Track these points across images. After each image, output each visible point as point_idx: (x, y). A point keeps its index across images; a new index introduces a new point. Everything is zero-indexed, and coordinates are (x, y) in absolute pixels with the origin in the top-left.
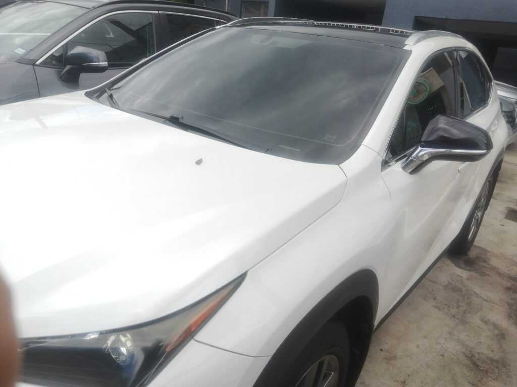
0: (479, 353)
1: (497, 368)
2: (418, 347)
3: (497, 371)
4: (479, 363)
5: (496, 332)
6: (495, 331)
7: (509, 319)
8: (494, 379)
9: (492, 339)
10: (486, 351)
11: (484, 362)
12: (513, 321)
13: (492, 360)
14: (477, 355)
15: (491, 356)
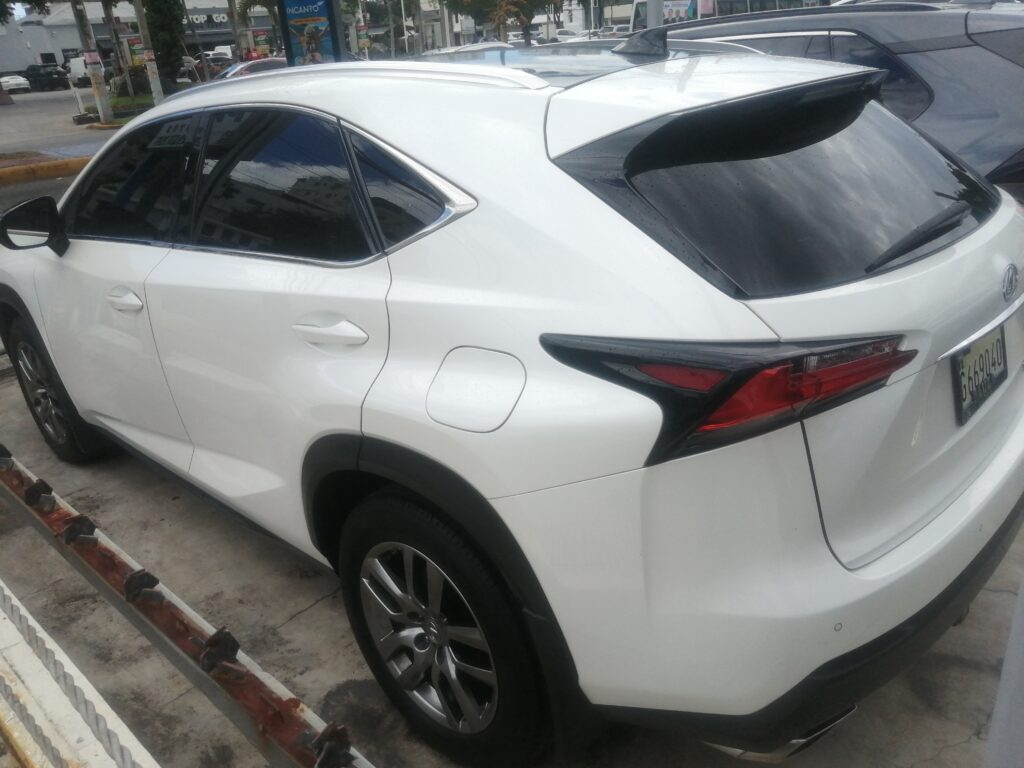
0: (94, 610)
1: (59, 619)
2: (147, 551)
3: (55, 615)
4: (80, 603)
5: (117, 654)
6: (119, 653)
7: (133, 693)
8: (46, 606)
9: (107, 640)
10: (91, 619)
11: (78, 609)
12: (126, 696)
13: (73, 620)
14: (93, 606)
15: (80, 622)
